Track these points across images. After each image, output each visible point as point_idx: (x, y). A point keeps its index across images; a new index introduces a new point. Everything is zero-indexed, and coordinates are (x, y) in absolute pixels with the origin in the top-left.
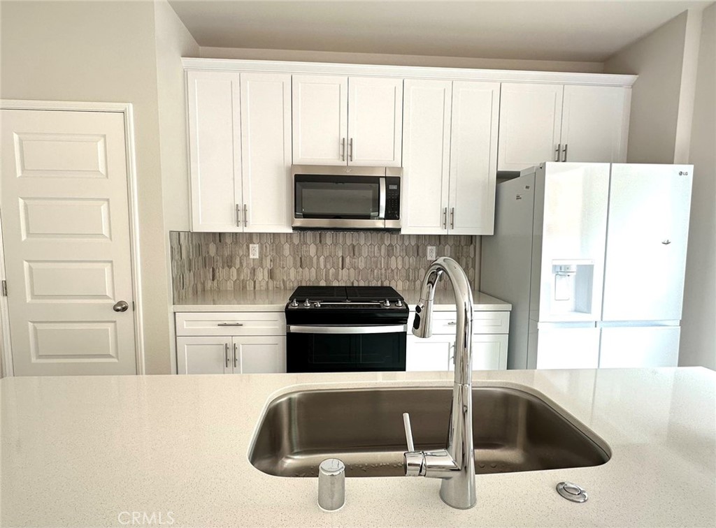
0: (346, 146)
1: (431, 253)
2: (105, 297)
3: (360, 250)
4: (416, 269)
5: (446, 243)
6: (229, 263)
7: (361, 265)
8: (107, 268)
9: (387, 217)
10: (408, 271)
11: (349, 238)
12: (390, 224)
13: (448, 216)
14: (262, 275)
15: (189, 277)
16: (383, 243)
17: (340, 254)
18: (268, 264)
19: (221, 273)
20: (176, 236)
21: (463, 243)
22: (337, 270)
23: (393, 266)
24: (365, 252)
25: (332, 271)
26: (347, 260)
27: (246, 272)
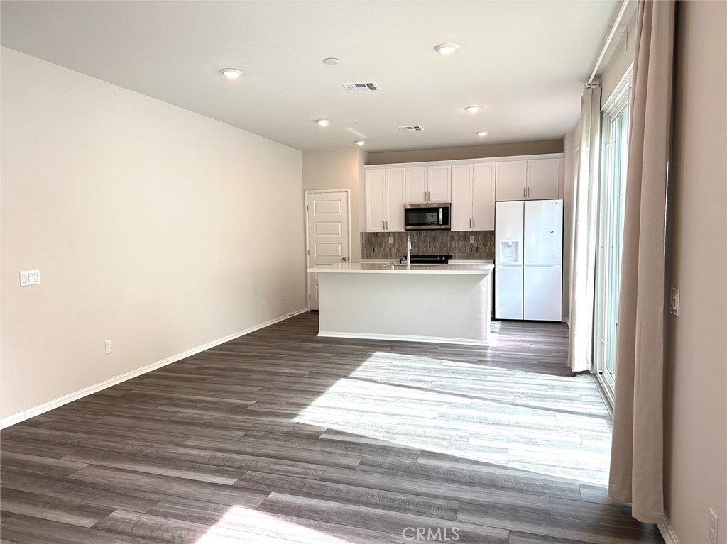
0: (427, 195)
1: (472, 240)
2: (339, 256)
3: (438, 237)
4: (465, 247)
5: (480, 234)
6: (380, 246)
7: (438, 246)
8: (340, 245)
9: (443, 224)
10: (460, 248)
11: (433, 234)
12: (443, 227)
13: (472, 222)
14: (394, 250)
15: (365, 249)
16: (448, 235)
17: (429, 240)
18: (396, 246)
19: (377, 249)
20: (362, 233)
21: (488, 234)
22: (427, 249)
23: (454, 246)
24: (440, 239)
25: (425, 248)
26: (432, 243)
27: (387, 249)
